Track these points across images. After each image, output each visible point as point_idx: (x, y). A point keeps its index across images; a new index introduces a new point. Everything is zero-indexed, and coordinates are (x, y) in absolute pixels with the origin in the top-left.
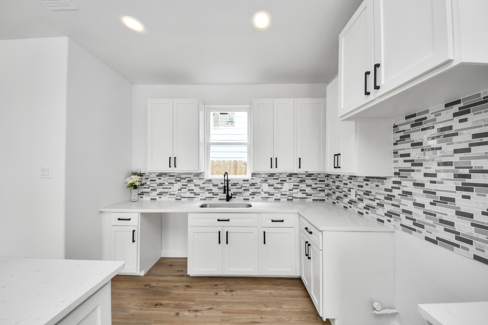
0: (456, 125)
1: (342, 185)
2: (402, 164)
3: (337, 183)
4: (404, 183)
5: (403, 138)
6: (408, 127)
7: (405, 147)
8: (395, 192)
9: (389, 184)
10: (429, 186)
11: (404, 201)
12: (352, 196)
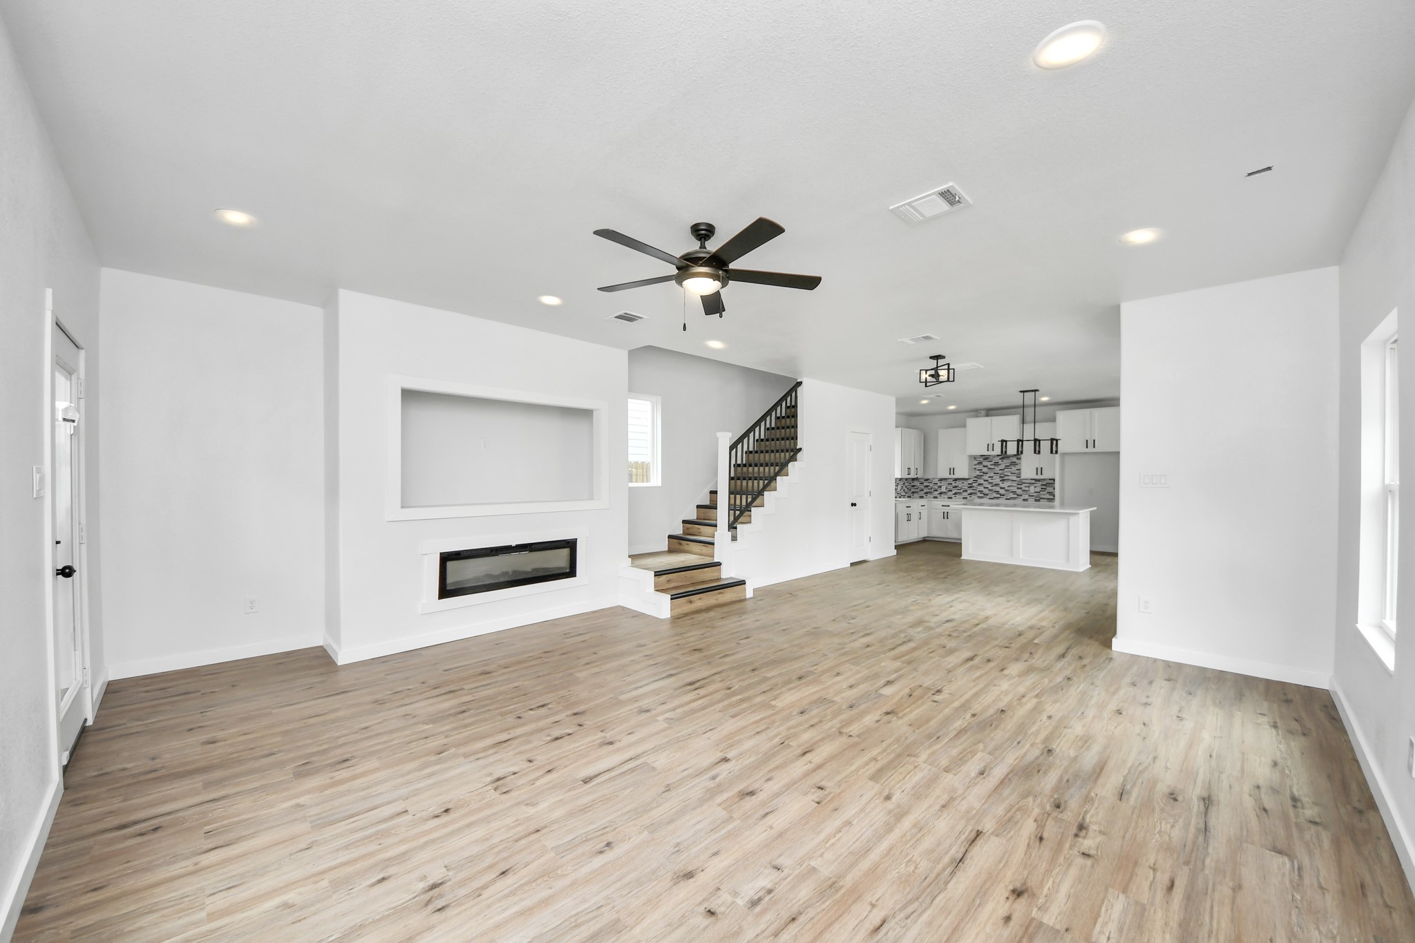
0: (1000, 462)
1: (931, 485)
2: (978, 473)
3: (925, 484)
4: (979, 480)
5: (979, 463)
6: (981, 459)
7: (980, 467)
8: (974, 484)
9: (970, 481)
10: (990, 481)
11: (979, 487)
12: (943, 489)
